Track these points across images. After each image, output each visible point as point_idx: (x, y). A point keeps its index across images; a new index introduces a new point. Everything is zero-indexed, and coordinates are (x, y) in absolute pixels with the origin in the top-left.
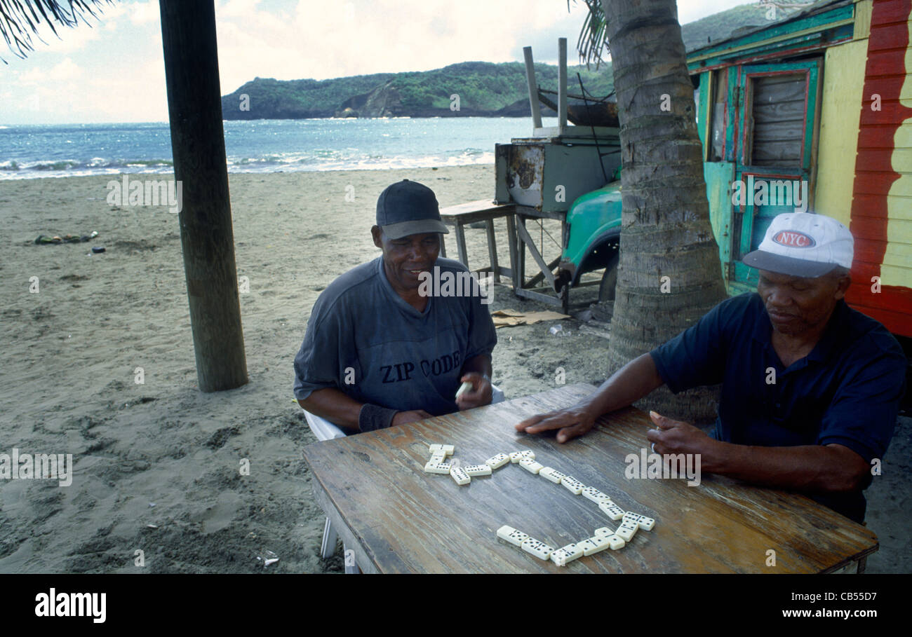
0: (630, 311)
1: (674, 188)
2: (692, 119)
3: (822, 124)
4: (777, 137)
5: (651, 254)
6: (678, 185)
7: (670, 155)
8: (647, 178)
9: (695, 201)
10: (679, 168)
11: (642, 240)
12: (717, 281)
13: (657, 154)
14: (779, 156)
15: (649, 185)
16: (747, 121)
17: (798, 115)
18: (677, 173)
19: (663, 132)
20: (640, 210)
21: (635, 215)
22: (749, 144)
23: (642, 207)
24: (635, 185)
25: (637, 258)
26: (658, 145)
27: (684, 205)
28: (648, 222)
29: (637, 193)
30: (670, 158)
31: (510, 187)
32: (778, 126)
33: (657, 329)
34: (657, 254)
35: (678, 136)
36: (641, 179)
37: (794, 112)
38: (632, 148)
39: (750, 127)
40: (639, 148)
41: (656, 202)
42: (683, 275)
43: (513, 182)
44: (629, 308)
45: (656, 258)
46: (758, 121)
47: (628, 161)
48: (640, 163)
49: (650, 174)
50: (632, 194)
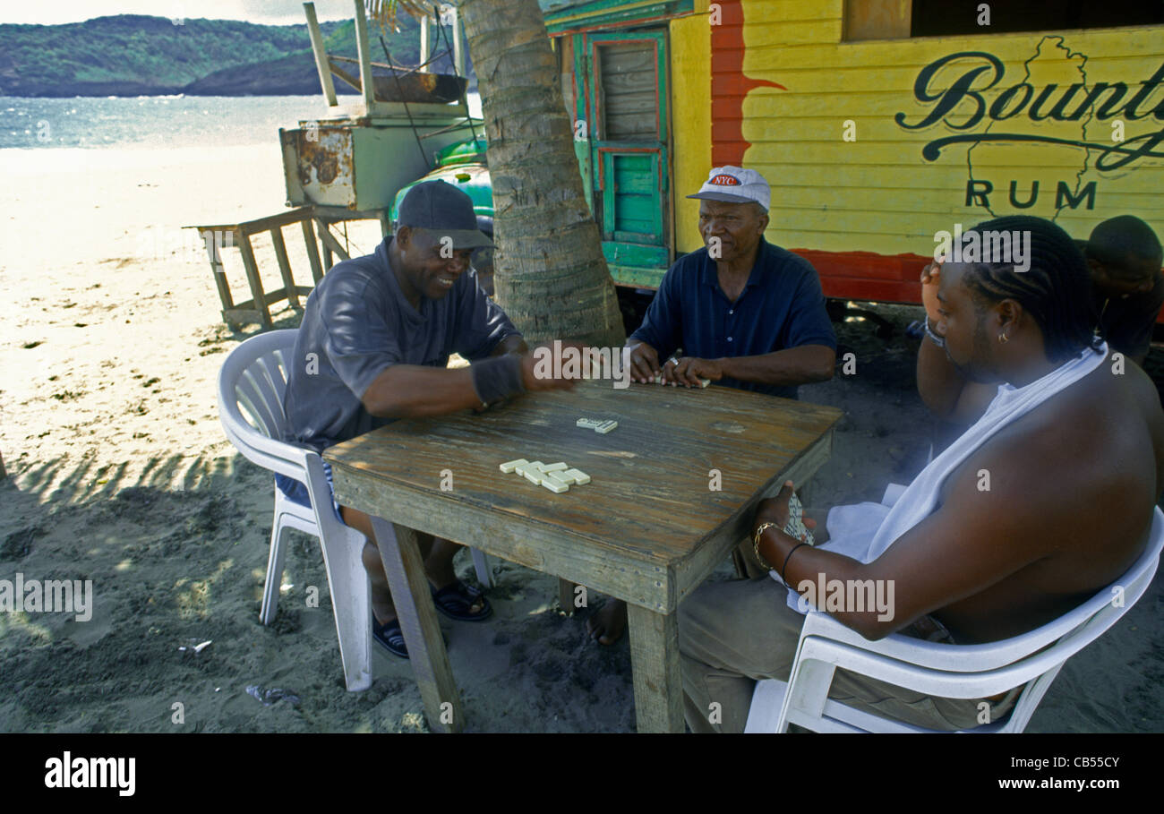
0: (518, 301)
1: (550, 165)
2: (559, 90)
3: (673, 95)
4: (630, 109)
5: (535, 237)
6: (554, 162)
7: (542, 129)
8: (521, 156)
9: (572, 179)
10: (554, 143)
11: (523, 224)
12: (601, 259)
13: (529, 129)
14: (633, 129)
15: (524, 163)
16: (598, 92)
17: (651, 85)
18: (551, 149)
19: (532, 105)
20: (516, 191)
21: (512, 197)
22: (602, 118)
23: (519, 188)
24: (507, 165)
25: (519, 244)
26: (529, 119)
27: (563, 183)
28: (527, 203)
29: (512, 173)
30: (543, 133)
31: (304, 184)
32: (627, 98)
33: (550, 316)
34: (541, 236)
35: (549, 110)
36: (514, 157)
37: (644, 83)
38: (500, 125)
39: (601, 99)
40: (508, 124)
41: (533, 181)
42: (569, 256)
43: (308, 177)
44: (516, 298)
45: (540, 240)
46: (607, 93)
47: (496, 138)
48: (512, 141)
49: (523, 152)
50: (505, 175)
